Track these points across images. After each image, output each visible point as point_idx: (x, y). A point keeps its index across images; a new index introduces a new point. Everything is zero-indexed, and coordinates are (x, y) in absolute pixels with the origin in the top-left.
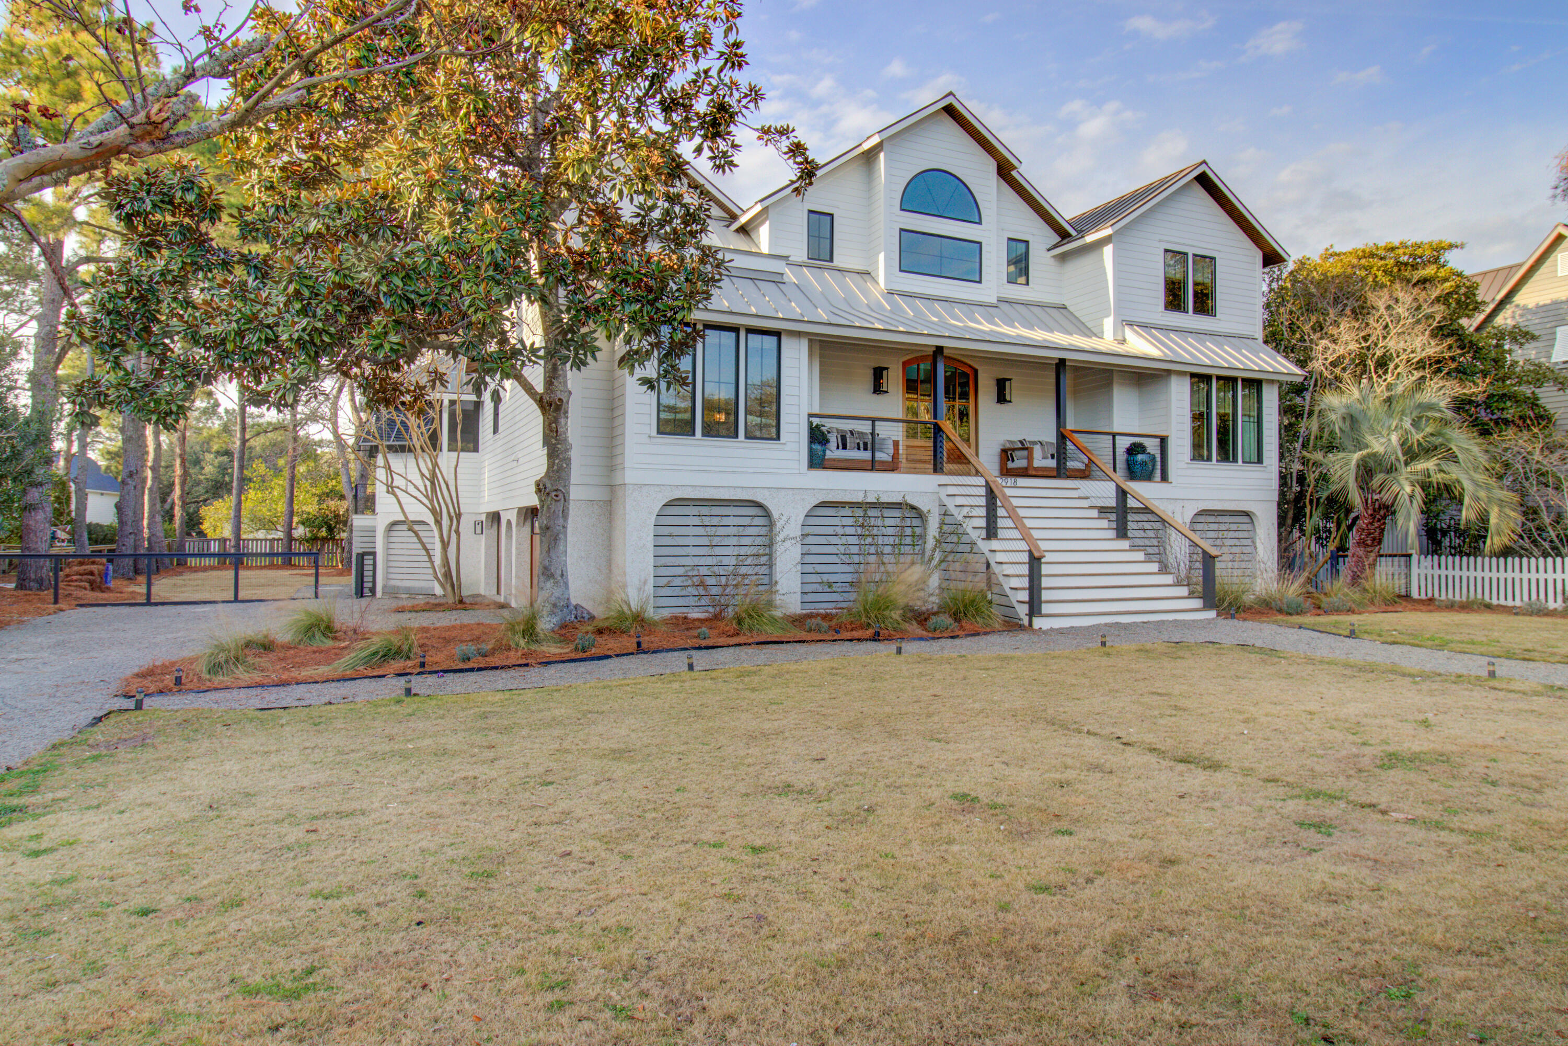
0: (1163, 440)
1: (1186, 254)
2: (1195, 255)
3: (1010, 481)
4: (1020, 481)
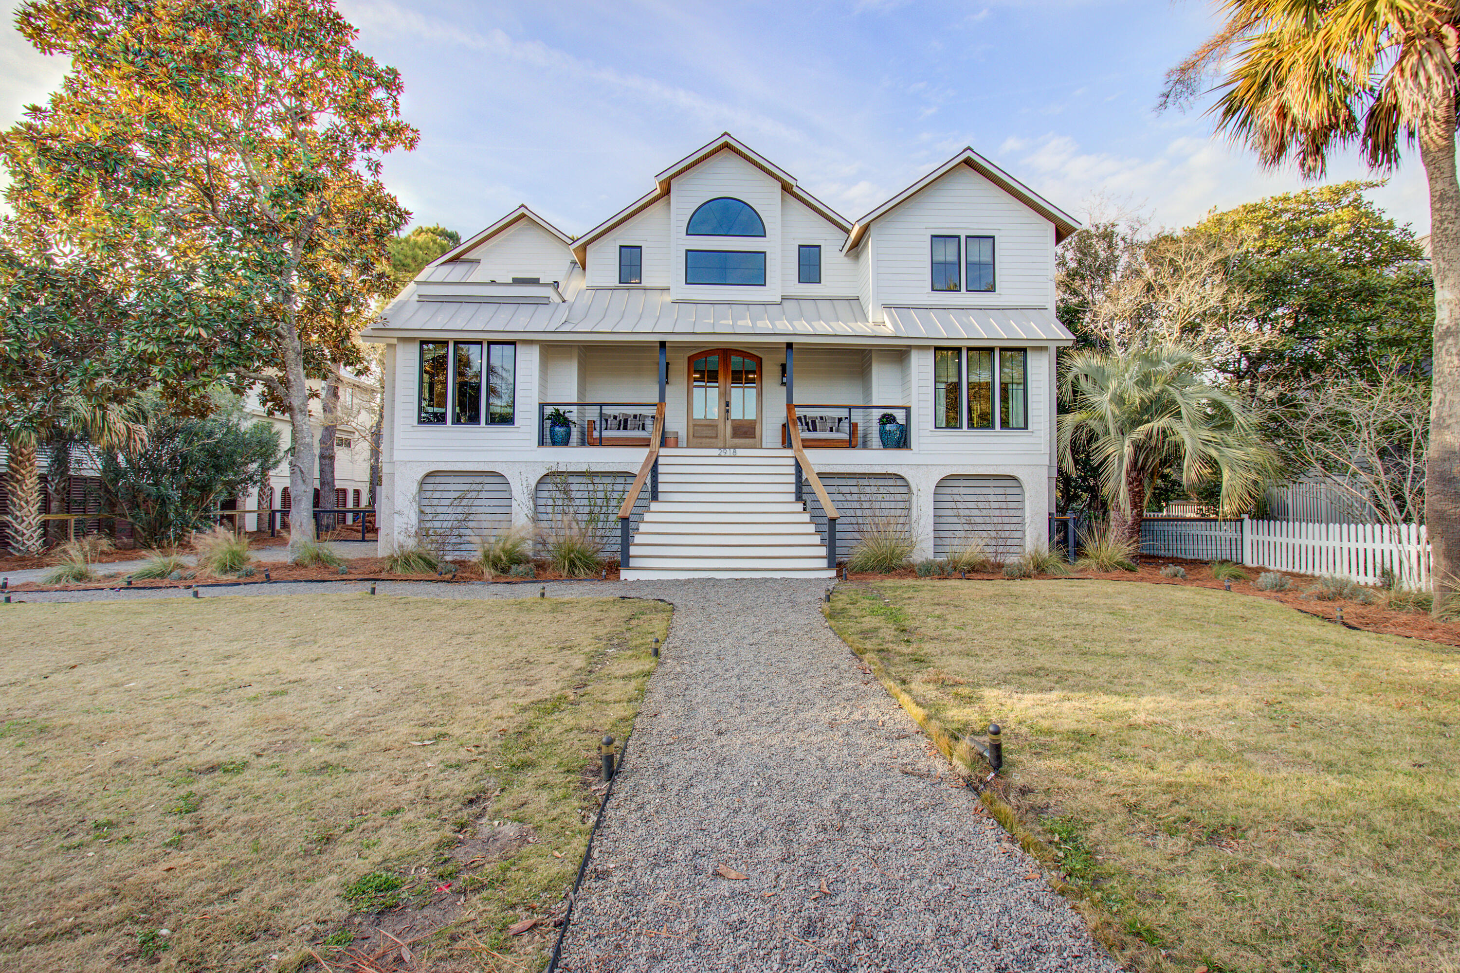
0: (908, 409)
1: (958, 237)
2: (967, 237)
3: (730, 452)
4: (740, 452)
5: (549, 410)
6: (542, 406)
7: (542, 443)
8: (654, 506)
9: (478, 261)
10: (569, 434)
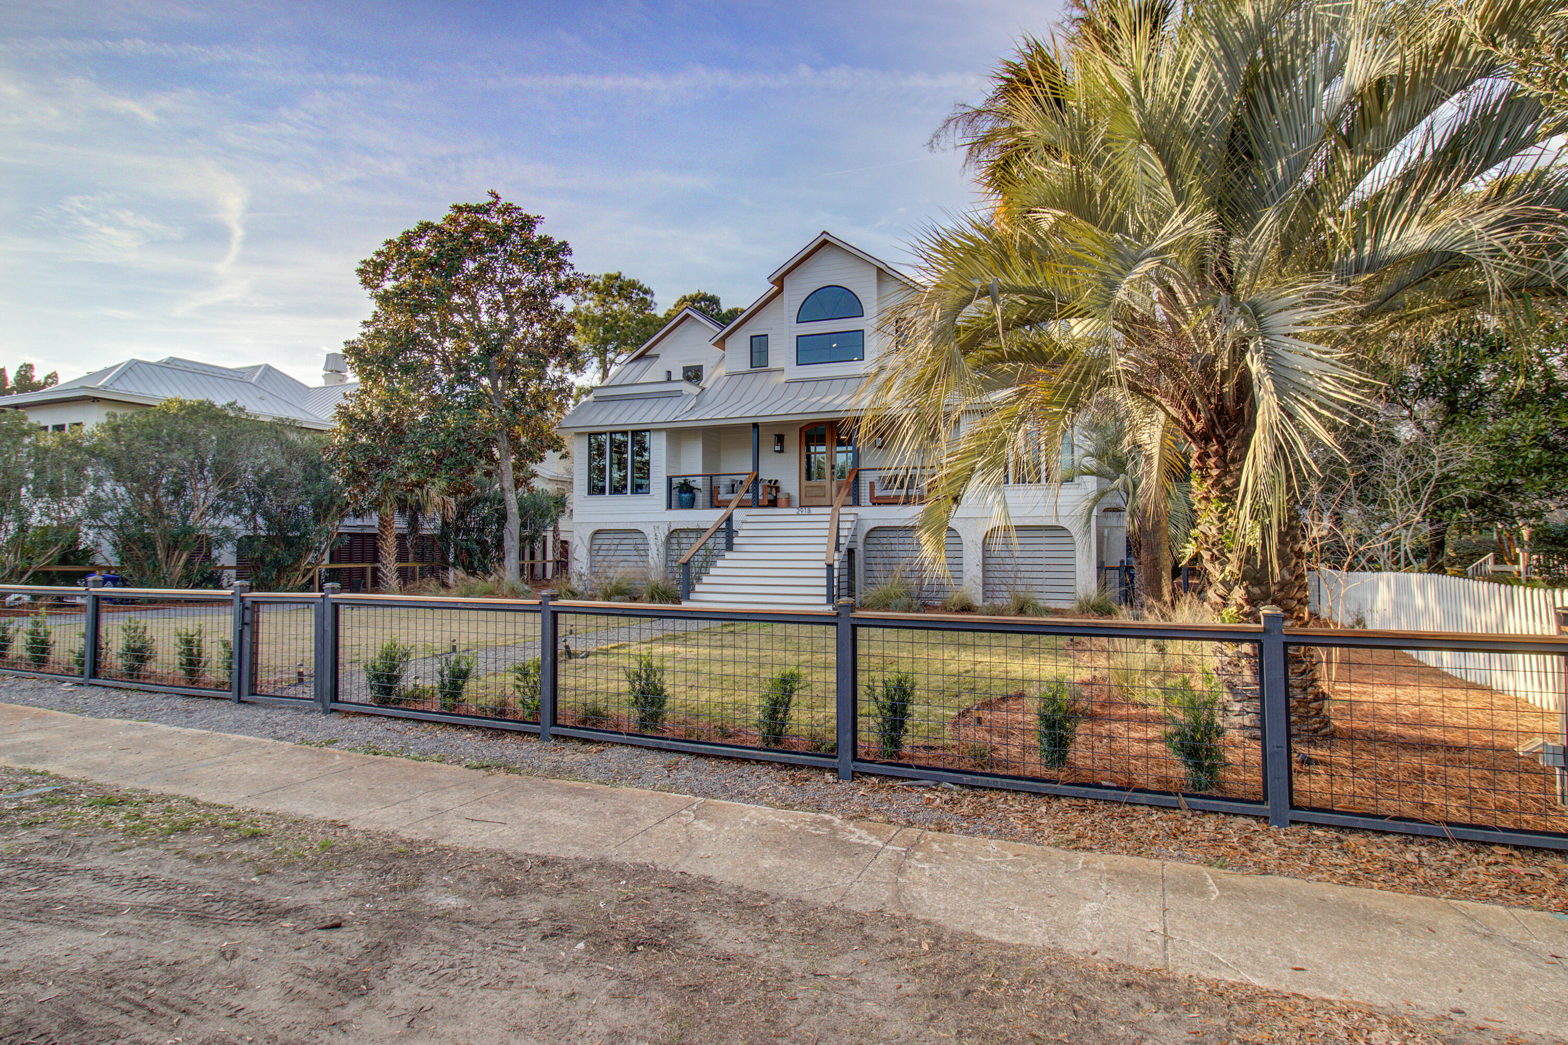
3: (805, 511)
4: (813, 510)
5: (676, 481)
6: (670, 479)
7: (669, 507)
8: (728, 555)
9: (657, 356)
10: (693, 499)
